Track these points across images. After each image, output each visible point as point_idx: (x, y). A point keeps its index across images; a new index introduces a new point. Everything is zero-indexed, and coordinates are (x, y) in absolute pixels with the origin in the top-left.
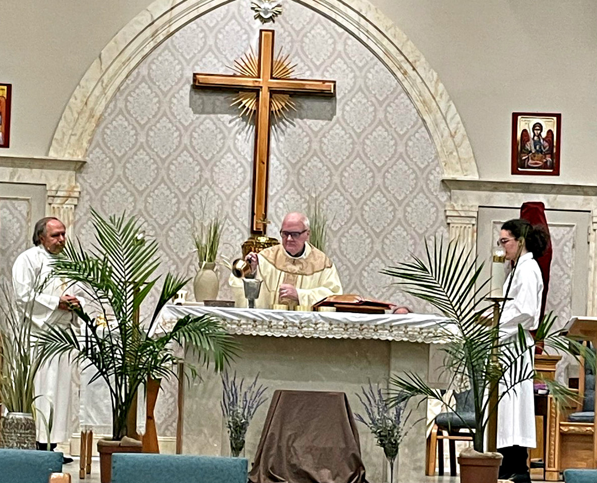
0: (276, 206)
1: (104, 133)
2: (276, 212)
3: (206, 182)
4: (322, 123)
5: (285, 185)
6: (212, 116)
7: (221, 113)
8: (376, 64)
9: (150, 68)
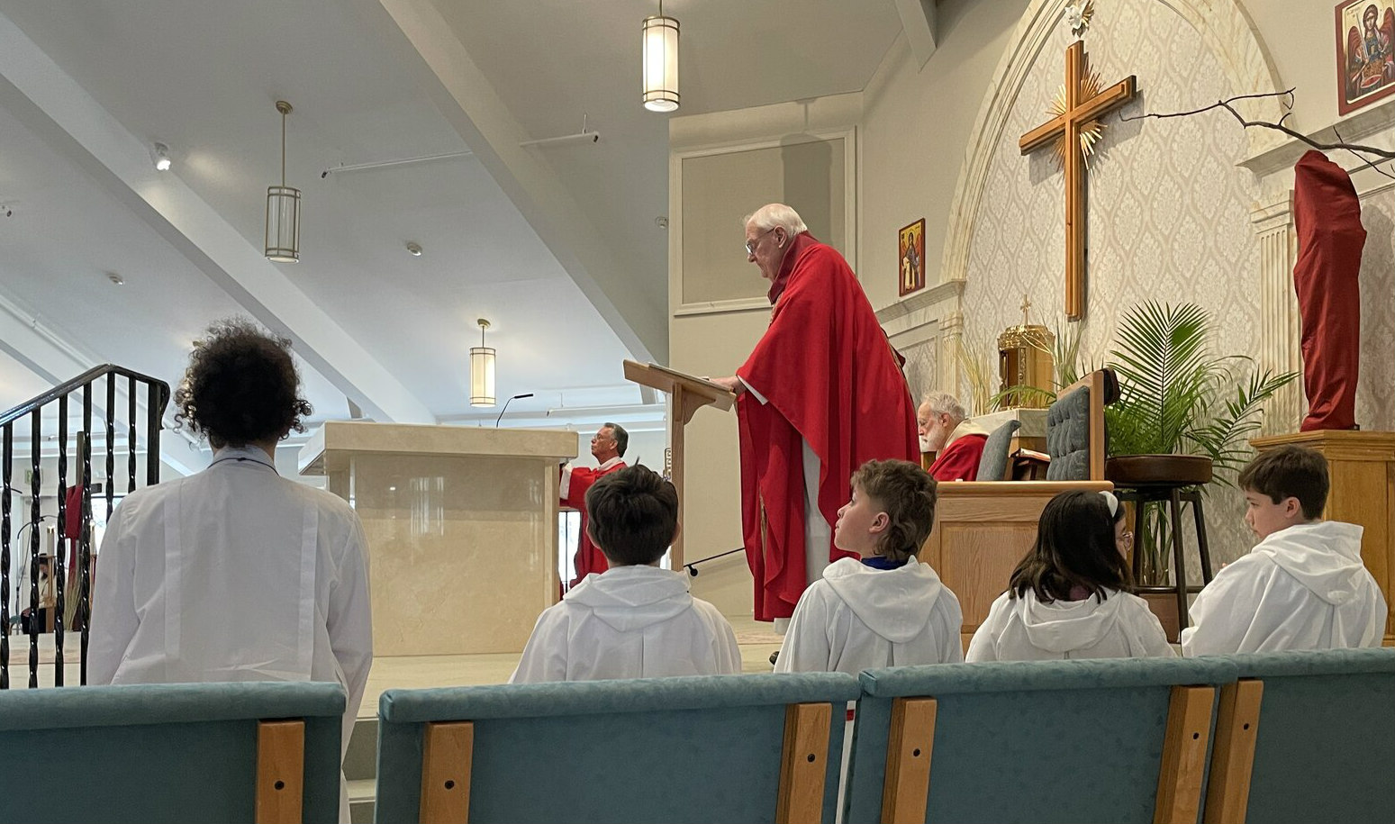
0: (1097, 277)
1: (976, 242)
2: (1096, 285)
3: (1043, 270)
4: (1132, 141)
5: (1103, 244)
6: (1045, 182)
7: (1052, 174)
8: (1180, 25)
9: (1002, 149)
